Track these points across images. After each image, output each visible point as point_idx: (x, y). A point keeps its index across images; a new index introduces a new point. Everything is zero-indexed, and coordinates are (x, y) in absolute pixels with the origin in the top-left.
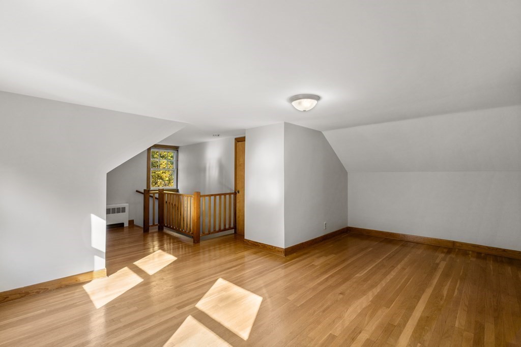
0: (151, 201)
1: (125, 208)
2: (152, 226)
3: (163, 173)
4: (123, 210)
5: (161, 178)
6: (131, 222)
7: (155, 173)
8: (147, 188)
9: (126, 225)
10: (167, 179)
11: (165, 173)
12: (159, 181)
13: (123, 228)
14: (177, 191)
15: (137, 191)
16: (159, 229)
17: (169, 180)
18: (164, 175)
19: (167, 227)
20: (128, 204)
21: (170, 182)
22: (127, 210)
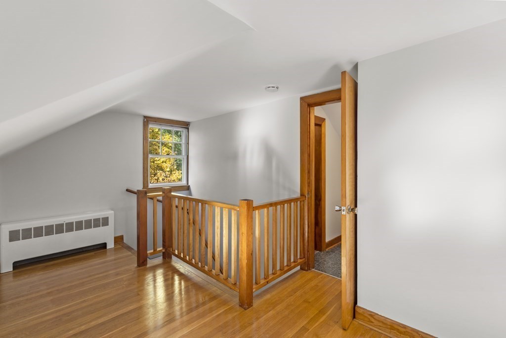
0: (150, 204)
1: (107, 218)
2: (151, 254)
3: (163, 162)
4: (105, 222)
5: (161, 169)
6: (119, 240)
7: (153, 162)
8: (144, 187)
9: (111, 245)
10: (168, 169)
11: (165, 162)
12: (159, 172)
13: (106, 252)
14: (188, 188)
15: (127, 190)
16: (164, 258)
17: (171, 171)
18: (164, 165)
19: (178, 256)
20: (113, 212)
21: (171, 173)
22: (111, 221)
